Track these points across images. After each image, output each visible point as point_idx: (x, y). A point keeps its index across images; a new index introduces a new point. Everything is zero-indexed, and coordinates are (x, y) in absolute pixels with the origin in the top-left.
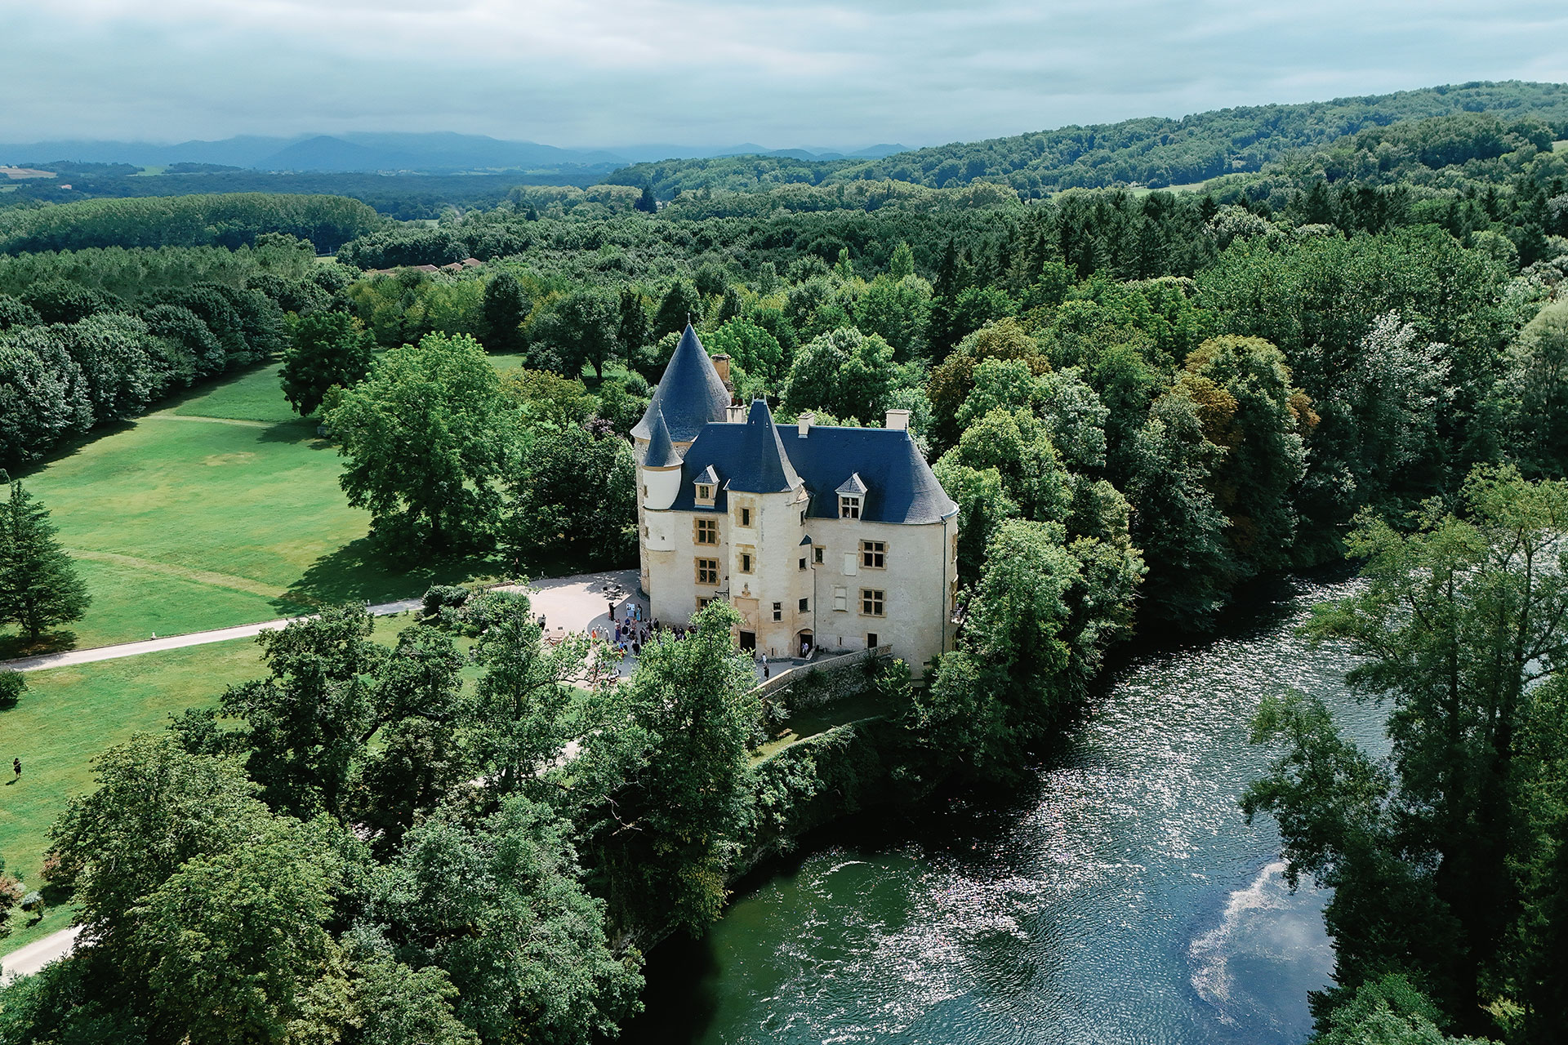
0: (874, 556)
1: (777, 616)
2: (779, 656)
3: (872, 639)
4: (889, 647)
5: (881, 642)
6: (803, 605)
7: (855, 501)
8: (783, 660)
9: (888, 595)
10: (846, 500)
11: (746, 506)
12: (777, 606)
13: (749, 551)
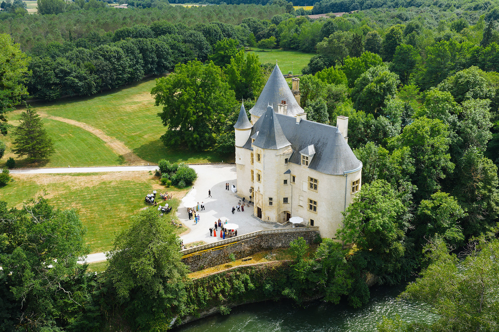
0: (313, 184)
1: (271, 203)
2: (271, 221)
3: (312, 222)
4: (318, 227)
5: (315, 225)
6: (286, 200)
7: (307, 158)
8: (272, 223)
9: (318, 204)
10: (304, 157)
11: (259, 153)
12: (271, 199)
13: (260, 173)
